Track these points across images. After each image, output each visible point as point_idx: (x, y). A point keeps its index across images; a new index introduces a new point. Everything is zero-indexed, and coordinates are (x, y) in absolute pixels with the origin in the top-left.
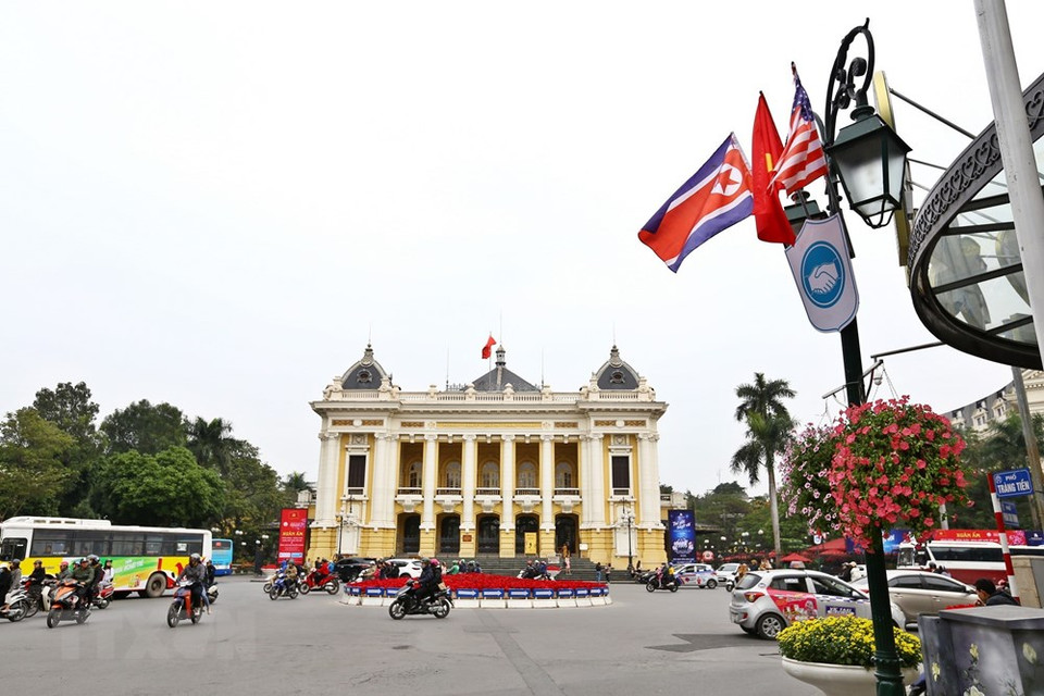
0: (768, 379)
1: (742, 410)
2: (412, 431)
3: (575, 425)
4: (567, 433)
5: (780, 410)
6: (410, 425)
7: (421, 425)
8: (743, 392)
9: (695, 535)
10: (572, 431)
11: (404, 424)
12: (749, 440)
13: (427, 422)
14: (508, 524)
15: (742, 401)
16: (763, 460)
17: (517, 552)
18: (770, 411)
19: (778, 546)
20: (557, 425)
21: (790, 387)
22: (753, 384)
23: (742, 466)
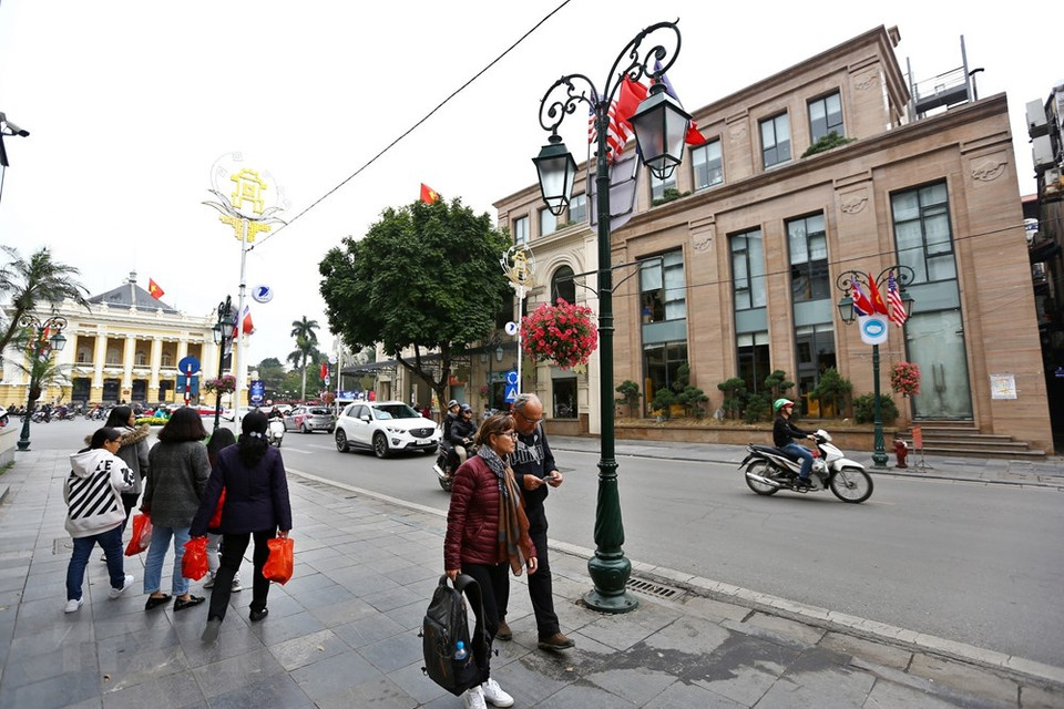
0: (308, 320)
1: (294, 333)
2: (87, 330)
3: (202, 335)
4: (196, 339)
5: (313, 335)
6: (86, 325)
7: (95, 326)
8: (296, 323)
9: (263, 392)
10: (201, 338)
11: (81, 325)
12: (296, 350)
13: (99, 325)
14: (154, 385)
15: (294, 328)
16: (302, 358)
17: (160, 399)
18: (307, 334)
19: (303, 398)
20: (191, 334)
21: (319, 324)
22: (301, 320)
23: (291, 361)
